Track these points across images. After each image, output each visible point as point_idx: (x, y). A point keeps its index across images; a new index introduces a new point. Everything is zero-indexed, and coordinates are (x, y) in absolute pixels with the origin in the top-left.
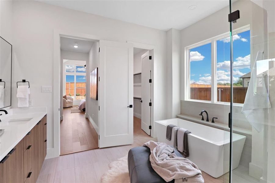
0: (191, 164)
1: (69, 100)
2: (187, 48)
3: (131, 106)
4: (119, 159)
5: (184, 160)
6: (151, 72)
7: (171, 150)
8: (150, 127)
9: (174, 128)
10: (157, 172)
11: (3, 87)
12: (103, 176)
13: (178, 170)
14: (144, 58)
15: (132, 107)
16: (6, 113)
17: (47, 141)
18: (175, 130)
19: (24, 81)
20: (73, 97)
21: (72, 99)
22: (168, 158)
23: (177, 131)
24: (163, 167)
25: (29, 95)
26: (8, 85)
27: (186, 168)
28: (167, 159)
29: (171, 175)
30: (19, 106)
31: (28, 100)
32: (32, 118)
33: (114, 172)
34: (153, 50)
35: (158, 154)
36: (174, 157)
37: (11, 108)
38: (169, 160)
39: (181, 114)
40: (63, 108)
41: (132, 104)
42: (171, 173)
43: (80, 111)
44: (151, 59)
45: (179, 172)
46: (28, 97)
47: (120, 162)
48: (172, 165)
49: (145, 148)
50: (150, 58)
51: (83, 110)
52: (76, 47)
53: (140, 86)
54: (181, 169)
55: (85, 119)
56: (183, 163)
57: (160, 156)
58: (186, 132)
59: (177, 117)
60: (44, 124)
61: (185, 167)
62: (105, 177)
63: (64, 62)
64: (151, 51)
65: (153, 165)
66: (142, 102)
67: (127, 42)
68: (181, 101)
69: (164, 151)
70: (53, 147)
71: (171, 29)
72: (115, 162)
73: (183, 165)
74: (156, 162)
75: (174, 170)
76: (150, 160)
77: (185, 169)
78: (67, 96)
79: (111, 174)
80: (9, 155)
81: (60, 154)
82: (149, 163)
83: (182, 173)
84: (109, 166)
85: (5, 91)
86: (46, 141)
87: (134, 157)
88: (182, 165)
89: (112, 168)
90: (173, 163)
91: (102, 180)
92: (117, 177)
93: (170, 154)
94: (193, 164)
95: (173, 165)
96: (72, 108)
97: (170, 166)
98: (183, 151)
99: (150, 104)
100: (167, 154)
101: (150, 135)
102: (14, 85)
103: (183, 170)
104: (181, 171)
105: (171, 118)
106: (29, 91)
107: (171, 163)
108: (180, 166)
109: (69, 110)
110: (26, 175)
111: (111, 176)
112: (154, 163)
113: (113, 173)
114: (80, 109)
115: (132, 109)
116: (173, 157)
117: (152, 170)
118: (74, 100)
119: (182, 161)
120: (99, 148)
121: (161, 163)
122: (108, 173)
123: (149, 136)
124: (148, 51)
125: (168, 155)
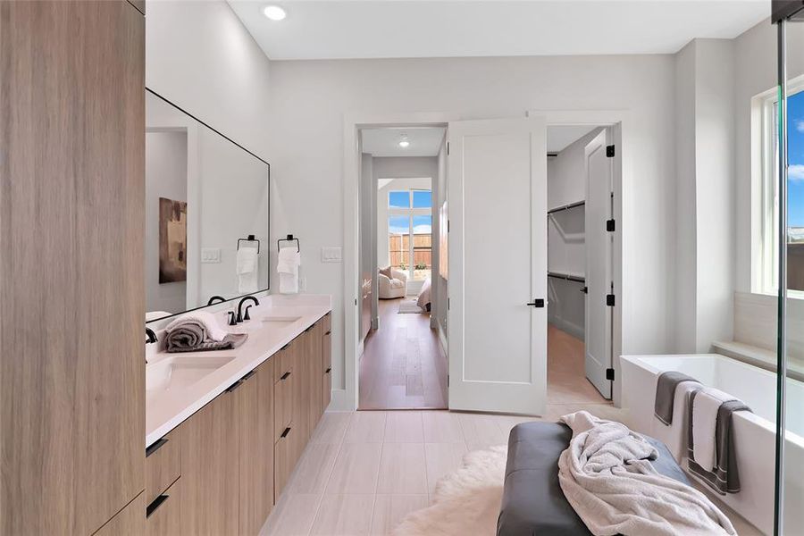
0: (703, 508)
1: (395, 280)
2: (762, 100)
3: (539, 303)
4: (494, 448)
5: (681, 489)
6: (614, 198)
7: (644, 450)
8: (610, 374)
9: (682, 383)
10: (568, 498)
11: (256, 250)
12: (442, 479)
13: (642, 511)
14: (593, 152)
15: (542, 306)
16: (257, 304)
17: (332, 371)
18: (688, 393)
19: (290, 238)
20: (406, 273)
21: (404, 278)
22: (622, 469)
23: (693, 395)
24: (591, 492)
25: (299, 267)
26: (264, 247)
27: (675, 513)
28: (615, 470)
29: (613, 519)
30: (282, 291)
31: (297, 277)
32: (300, 318)
33: (470, 476)
34: (618, 125)
35: (586, 452)
36: (645, 471)
37: (269, 294)
38: (623, 475)
39: (735, 340)
40: (380, 299)
41: (543, 295)
42: (612, 512)
43: (420, 309)
44: (613, 155)
45: (645, 518)
46: (296, 272)
47: (495, 455)
48: (621, 492)
49: (560, 430)
50: (611, 151)
51: (427, 309)
52: (404, 144)
53: (582, 241)
54: (655, 512)
55: (429, 329)
56: (671, 497)
57: (591, 459)
58: (730, 406)
59: (715, 350)
60: (325, 331)
61: (669, 509)
62: (446, 483)
63: (380, 187)
64: (613, 130)
65: (563, 478)
66: (586, 290)
67: (527, 115)
68: (735, 292)
69: (612, 447)
70: (344, 387)
71: (692, 44)
72: (481, 453)
73: (663, 502)
74: (572, 469)
75: (625, 507)
76: (559, 464)
77: (667, 514)
78: (393, 270)
79: (463, 481)
80: (244, 380)
81: (357, 406)
82: (556, 469)
83: (651, 522)
84: (463, 460)
85: (259, 259)
86: (328, 371)
87: (518, 447)
88: (660, 500)
89: (469, 467)
90: (627, 486)
91: (438, 487)
92: (475, 492)
93: (633, 459)
94: (714, 512)
95: (625, 492)
96: (402, 301)
97: (613, 493)
98: (715, 470)
99: (611, 300)
100: (619, 457)
101: (611, 399)
102: (274, 247)
103: (659, 517)
104: (652, 519)
105: (692, 350)
106: (298, 258)
107: (620, 486)
108: (653, 502)
109: (395, 305)
110: (280, 431)
111: (463, 484)
112: (568, 473)
113: (467, 478)
114: (419, 304)
115: (544, 311)
116: (641, 473)
117: (556, 489)
118: (407, 281)
119: (669, 492)
120: (447, 409)
121: (586, 476)
122: (457, 476)
123: (604, 401)
124: (604, 130)
125: (626, 462)
